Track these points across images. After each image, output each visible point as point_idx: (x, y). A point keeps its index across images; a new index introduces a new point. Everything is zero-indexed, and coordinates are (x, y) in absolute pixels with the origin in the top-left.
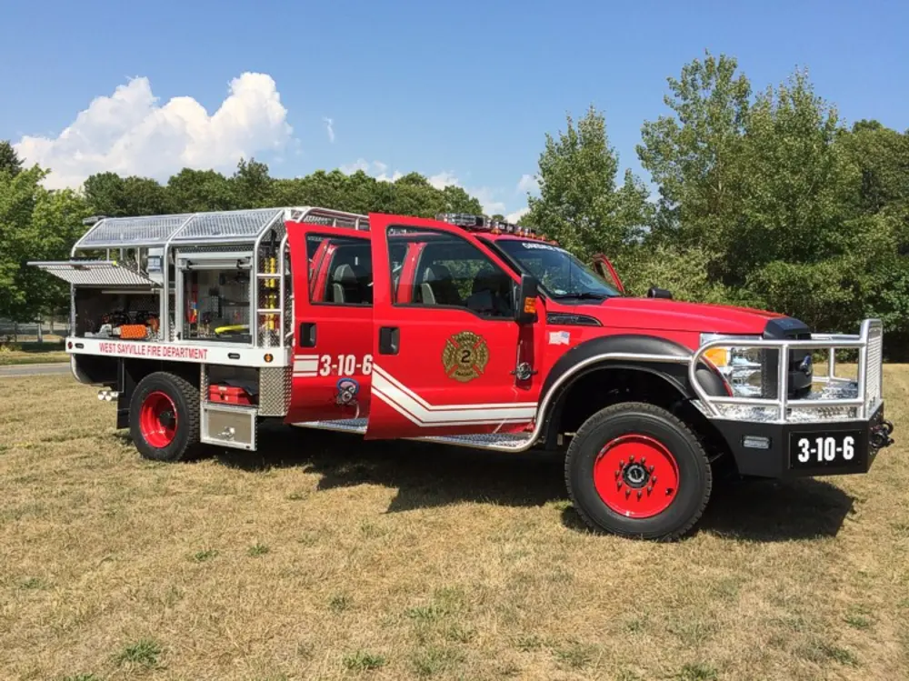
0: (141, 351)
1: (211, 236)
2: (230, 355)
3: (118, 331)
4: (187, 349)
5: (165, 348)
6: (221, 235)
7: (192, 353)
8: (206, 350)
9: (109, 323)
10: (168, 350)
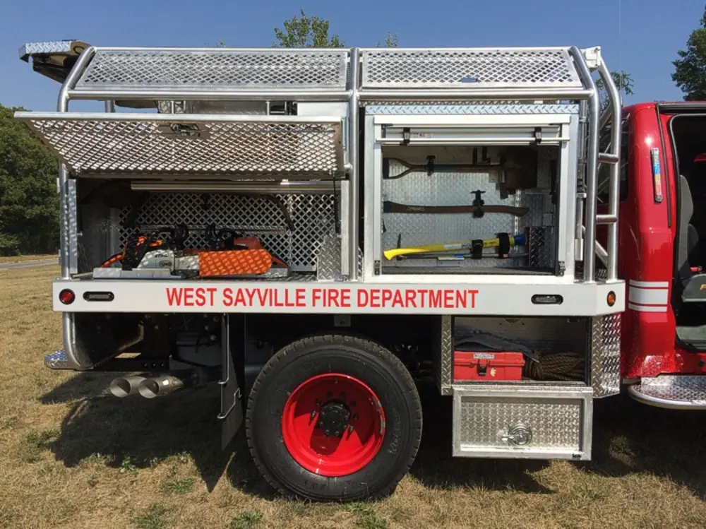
0: (292, 299)
1: (456, 83)
2: (536, 299)
3: (192, 262)
4: (423, 292)
5: (360, 291)
6: (484, 84)
7: (436, 297)
8: (474, 292)
9: (164, 247)
10: (371, 296)
